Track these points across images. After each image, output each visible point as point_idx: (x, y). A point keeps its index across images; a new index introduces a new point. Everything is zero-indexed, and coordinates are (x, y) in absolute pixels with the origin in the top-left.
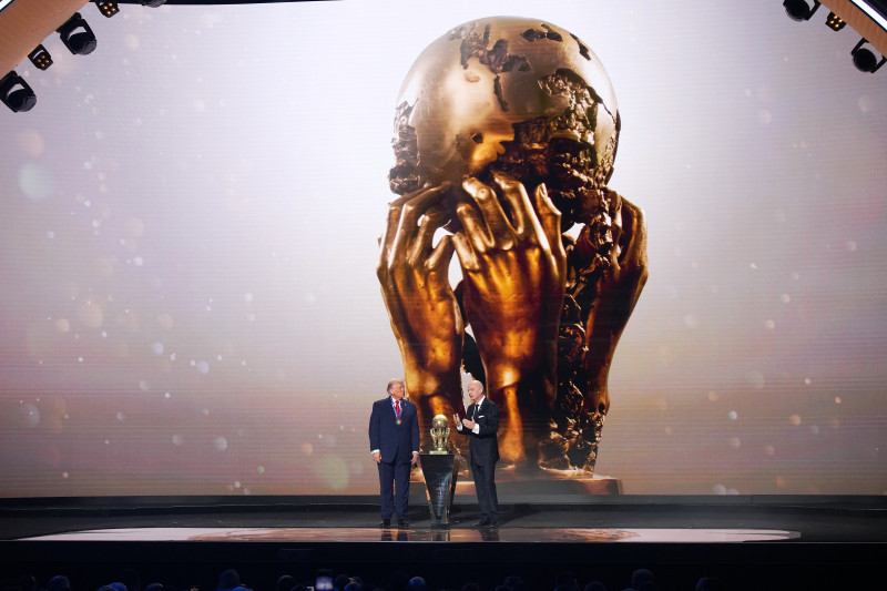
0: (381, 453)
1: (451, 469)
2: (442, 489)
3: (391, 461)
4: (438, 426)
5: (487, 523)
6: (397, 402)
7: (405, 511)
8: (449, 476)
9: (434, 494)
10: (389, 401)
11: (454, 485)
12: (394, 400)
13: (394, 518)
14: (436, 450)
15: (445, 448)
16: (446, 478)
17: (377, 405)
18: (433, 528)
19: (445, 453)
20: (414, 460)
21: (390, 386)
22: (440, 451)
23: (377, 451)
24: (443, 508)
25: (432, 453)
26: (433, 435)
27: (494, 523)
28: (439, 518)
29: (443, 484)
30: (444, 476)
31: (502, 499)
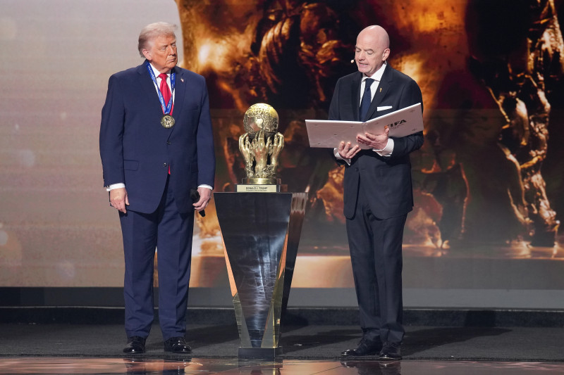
0: (129, 191)
1: (284, 225)
2: (265, 269)
3: (151, 209)
4: (257, 130)
5: (374, 348)
6: (164, 76)
7: (181, 320)
8: (280, 242)
9: (244, 279)
10: (143, 72)
11: (291, 264)
12: (157, 73)
13: (156, 335)
14: (252, 182)
15: (272, 180)
16: (274, 247)
17: (117, 83)
18: (241, 357)
19: (272, 189)
20: (200, 204)
21: (142, 42)
22: (261, 184)
23: (118, 188)
24: (265, 313)
25: (241, 188)
26: (245, 150)
27: (391, 351)
28: (256, 335)
29: (267, 259)
30: (269, 239)
31: (414, 298)
